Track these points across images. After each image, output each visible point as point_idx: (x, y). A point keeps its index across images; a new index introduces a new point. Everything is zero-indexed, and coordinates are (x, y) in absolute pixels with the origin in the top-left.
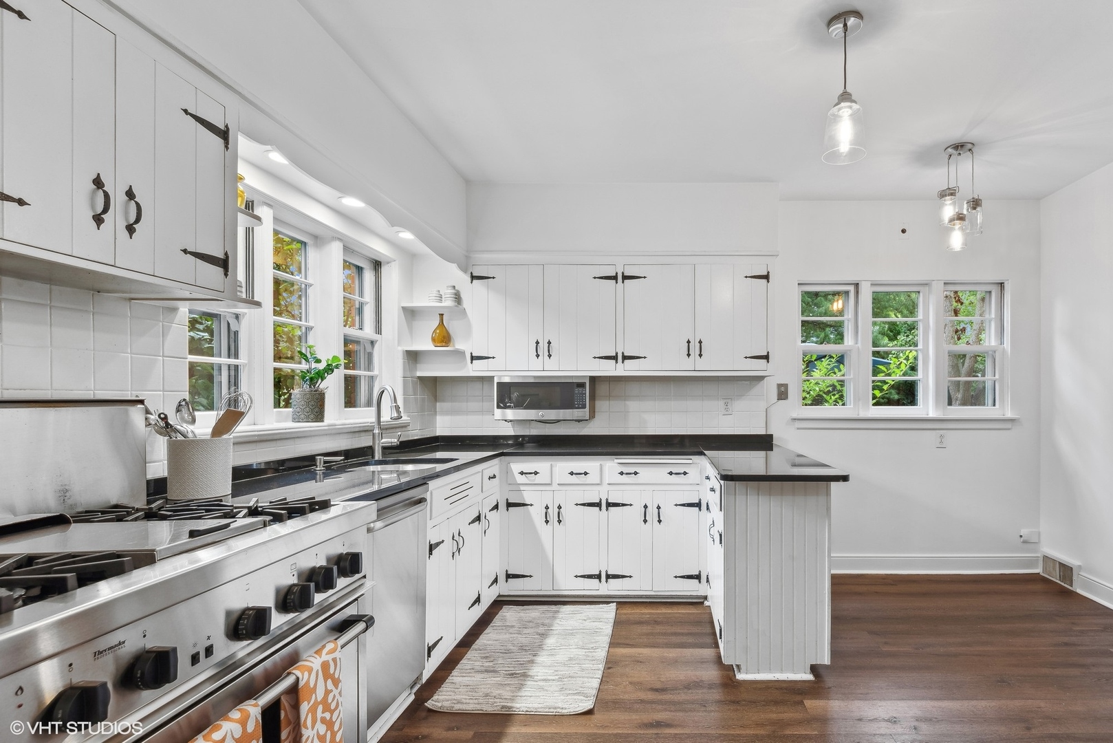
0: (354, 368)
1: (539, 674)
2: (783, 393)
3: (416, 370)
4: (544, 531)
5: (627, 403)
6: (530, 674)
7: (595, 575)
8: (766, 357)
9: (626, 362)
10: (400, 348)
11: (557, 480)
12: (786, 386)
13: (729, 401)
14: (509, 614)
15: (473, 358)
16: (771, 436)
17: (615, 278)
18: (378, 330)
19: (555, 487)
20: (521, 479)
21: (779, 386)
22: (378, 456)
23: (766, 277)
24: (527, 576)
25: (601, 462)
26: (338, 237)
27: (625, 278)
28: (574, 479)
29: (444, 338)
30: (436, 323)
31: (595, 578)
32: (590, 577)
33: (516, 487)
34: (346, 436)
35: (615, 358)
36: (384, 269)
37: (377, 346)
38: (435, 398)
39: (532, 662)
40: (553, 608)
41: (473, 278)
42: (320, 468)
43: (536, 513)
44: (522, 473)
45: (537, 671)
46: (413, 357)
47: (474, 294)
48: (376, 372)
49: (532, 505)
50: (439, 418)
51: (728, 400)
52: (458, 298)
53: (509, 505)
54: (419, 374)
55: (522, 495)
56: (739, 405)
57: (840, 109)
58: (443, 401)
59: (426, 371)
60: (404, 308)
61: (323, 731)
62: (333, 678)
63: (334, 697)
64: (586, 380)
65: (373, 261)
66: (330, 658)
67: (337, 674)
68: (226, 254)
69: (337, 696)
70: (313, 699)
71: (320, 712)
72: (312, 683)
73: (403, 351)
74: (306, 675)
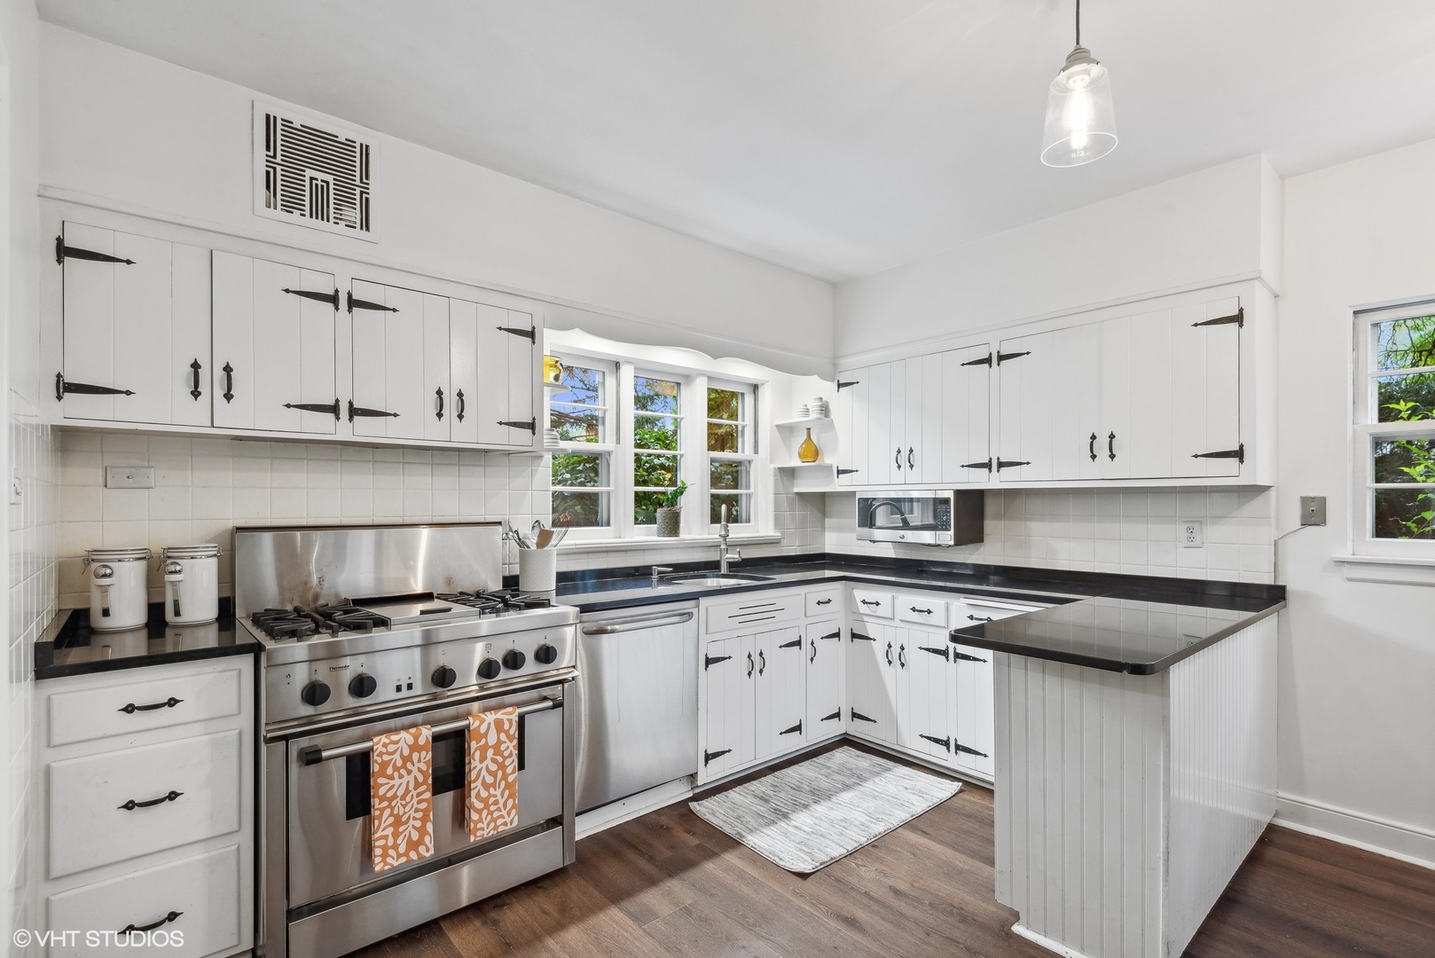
0: (736, 487)
1: (799, 820)
2: (1314, 513)
3: (793, 485)
4: (890, 674)
5: (1028, 523)
6: (791, 816)
7: (942, 741)
8: (1239, 454)
9: (1003, 470)
10: (772, 466)
11: (898, 616)
12: (1322, 501)
13: (1197, 526)
14: (843, 756)
15: (840, 472)
16: (1283, 588)
17: (988, 361)
18: (756, 452)
19: (897, 623)
20: (863, 609)
21: (1305, 501)
22: (724, 570)
23: (1238, 319)
24: (871, 720)
25: (948, 600)
26: (702, 374)
27: (1001, 358)
28: (916, 617)
29: (812, 452)
30: (805, 437)
31: (942, 744)
32: (937, 741)
33: (859, 617)
34: (700, 549)
35: (988, 466)
36: (761, 391)
37: (752, 465)
38: (824, 513)
39: (806, 806)
40: (890, 764)
41: (840, 385)
42: (655, 577)
43: (879, 648)
44: (864, 602)
45: (802, 819)
46: (788, 473)
47: (841, 402)
48: (752, 490)
49: (874, 640)
50: (827, 535)
51: (1193, 525)
52: (825, 410)
53: (854, 636)
54: (795, 491)
55: (866, 628)
56: (1216, 533)
57: (1069, 76)
58: (831, 517)
59: (806, 487)
60: (779, 427)
61: (493, 767)
62: (507, 733)
63: (508, 747)
64: (950, 495)
65: (751, 385)
66: (505, 718)
67: (512, 732)
68: (534, 419)
69: (511, 748)
70: (483, 741)
71: (490, 753)
72: (483, 729)
73: (775, 469)
74: (477, 723)
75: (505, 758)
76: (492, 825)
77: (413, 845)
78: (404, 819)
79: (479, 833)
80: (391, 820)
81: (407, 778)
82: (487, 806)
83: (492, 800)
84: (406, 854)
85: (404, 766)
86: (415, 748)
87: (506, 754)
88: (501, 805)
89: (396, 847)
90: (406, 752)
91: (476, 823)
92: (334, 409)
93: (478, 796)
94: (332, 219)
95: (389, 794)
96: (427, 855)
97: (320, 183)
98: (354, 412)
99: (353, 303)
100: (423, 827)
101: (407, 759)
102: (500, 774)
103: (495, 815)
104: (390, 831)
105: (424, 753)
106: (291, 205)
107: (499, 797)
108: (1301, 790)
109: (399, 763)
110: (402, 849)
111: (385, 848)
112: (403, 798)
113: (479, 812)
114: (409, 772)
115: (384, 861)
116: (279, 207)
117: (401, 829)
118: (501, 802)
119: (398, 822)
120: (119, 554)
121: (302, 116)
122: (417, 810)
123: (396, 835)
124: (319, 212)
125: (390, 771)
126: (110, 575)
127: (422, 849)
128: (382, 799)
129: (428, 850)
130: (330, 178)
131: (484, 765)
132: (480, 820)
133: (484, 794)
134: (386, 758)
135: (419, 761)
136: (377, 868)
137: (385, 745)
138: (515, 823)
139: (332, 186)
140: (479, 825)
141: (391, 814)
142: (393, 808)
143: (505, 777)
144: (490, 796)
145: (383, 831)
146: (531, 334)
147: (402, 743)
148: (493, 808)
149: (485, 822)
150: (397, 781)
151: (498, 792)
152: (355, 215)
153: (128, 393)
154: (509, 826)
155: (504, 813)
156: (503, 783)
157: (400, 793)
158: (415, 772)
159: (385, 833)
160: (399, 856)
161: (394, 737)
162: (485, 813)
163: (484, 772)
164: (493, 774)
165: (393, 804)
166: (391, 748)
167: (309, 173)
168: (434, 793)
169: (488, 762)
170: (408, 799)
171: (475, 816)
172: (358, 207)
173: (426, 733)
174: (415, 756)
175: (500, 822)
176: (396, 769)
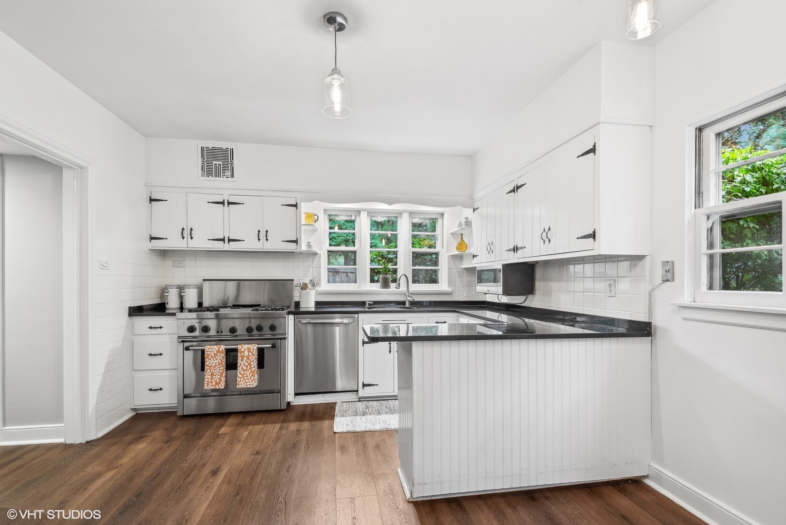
2: (669, 274)
3: (462, 265)
8: (594, 236)
9: (518, 251)
10: (447, 254)
12: (672, 264)
13: (613, 283)
15: (474, 256)
17: (514, 190)
18: (443, 247)
21: (664, 264)
22: (407, 305)
23: (593, 150)
27: (518, 188)
29: (464, 246)
30: (460, 238)
35: (514, 250)
36: (444, 217)
37: (440, 254)
41: (474, 210)
42: (367, 306)
46: (456, 258)
47: (474, 219)
48: (440, 267)
51: (611, 282)
54: (464, 266)
57: (333, 79)
60: (451, 233)
61: (246, 364)
62: (252, 353)
63: (252, 358)
64: (500, 267)
65: (440, 214)
66: (251, 347)
67: (254, 353)
68: (297, 239)
69: (253, 358)
70: (243, 354)
71: (245, 359)
72: (243, 350)
73: (448, 256)
74: (241, 347)
75: (251, 362)
76: (245, 384)
77: (217, 384)
78: (215, 374)
79: (240, 385)
80: (210, 373)
81: (215, 361)
82: (243, 377)
83: (245, 375)
84: (215, 386)
85: (215, 357)
86: (218, 351)
87: (251, 360)
88: (249, 378)
89: (212, 382)
90: (216, 353)
91: (239, 382)
92: (223, 240)
93: (240, 372)
94: (221, 176)
95: (210, 365)
96: (222, 388)
97: (218, 165)
98: (230, 240)
99: (229, 203)
100: (221, 378)
101: (216, 355)
102: (249, 367)
103: (247, 381)
104: (210, 377)
105: (221, 354)
106: (209, 174)
107: (248, 375)
108: (662, 465)
109: (213, 356)
110: (214, 384)
111: (208, 382)
112: (214, 367)
113: (240, 378)
114: (217, 359)
115: (207, 386)
116: (205, 176)
117: (214, 377)
118: (249, 377)
119: (212, 375)
120: (172, 286)
121: (211, 144)
122: (219, 372)
123: (212, 379)
124: (218, 175)
125: (210, 357)
126: (168, 292)
127: (220, 385)
128: (208, 366)
129: (222, 386)
130: (221, 163)
131: (243, 362)
132: (241, 381)
133: (242, 372)
134: (209, 353)
135: (220, 356)
136: (205, 388)
137: (209, 349)
138: (254, 386)
139: (221, 165)
140: (240, 383)
141: (210, 372)
142: (211, 370)
143: (251, 368)
144: (245, 373)
145: (207, 375)
146: (296, 206)
147: (214, 349)
148: (245, 378)
149: (243, 383)
150: (212, 361)
151: (248, 373)
152: (229, 173)
153: (166, 239)
154: (252, 386)
155: (250, 381)
156: (250, 370)
157: (213, 365)
158: (218, 360)
159: (208, 377)
160: (213, 386)
161: (212, 347)
162: (242, 379)
163: (242, 365)
164: (247, 366)
165: (211, 368)
166: (211, 350)
167: (214, 162)
168: (226, 370)
169: (244, 361)
170: (216, 368)
171: (238, 379)
172: (230, 170)
173: (223, 347)
174: (219, 354)
175: (248, 383)
176: (212, 357)
